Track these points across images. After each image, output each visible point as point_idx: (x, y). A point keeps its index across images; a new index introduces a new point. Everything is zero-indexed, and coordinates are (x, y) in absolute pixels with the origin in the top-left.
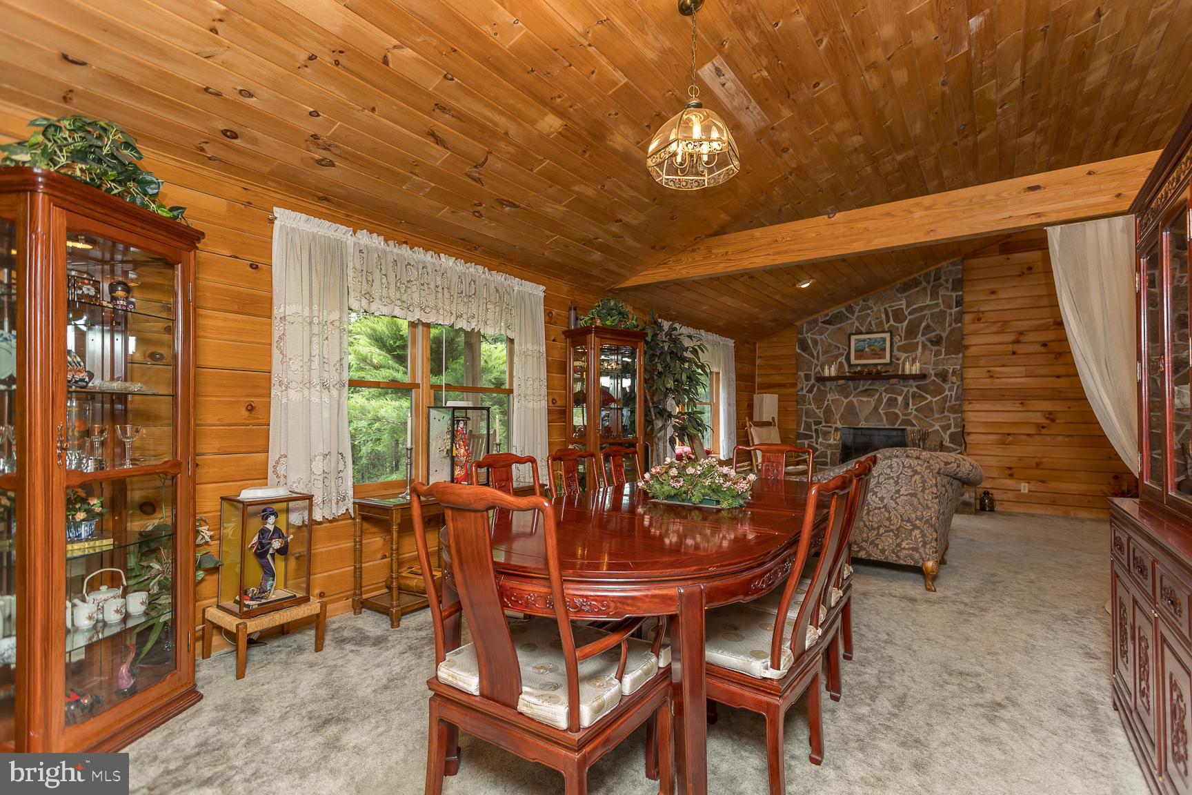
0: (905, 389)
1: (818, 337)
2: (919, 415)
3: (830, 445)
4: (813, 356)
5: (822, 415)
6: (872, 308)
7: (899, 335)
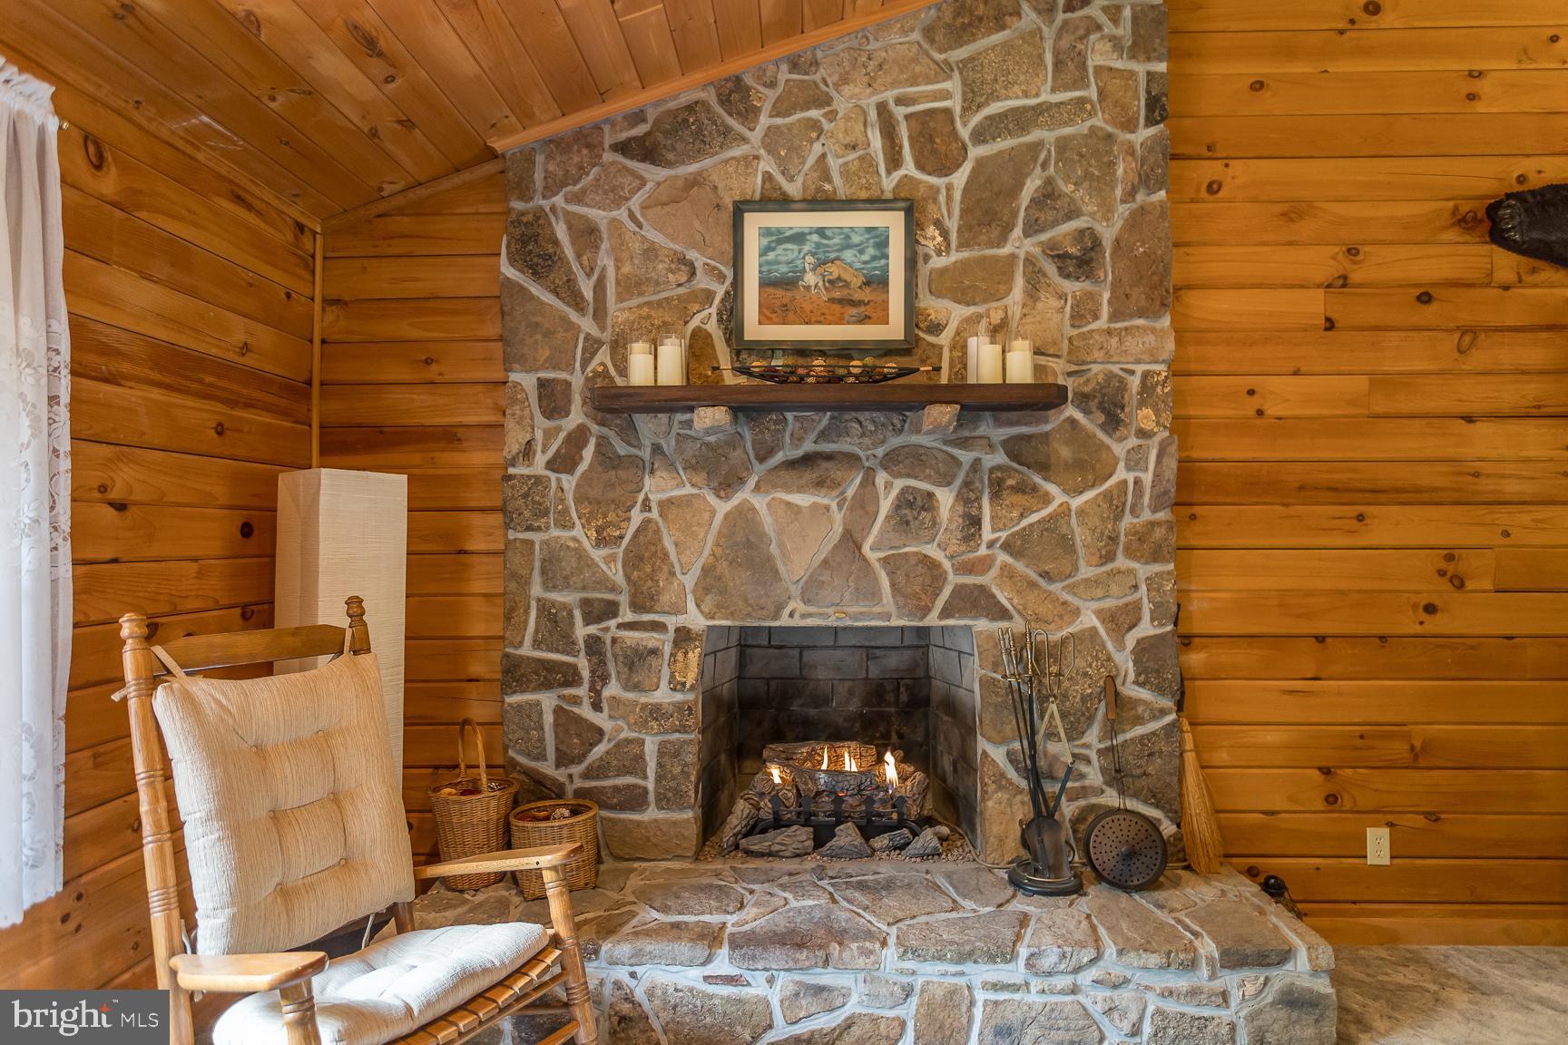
0: (965, 457)
1: (598, 215)
2: (1020, 566)
3: (656, 712)
4: (577, 301)
5: (617, 574)
6: (827, 101)
7: (938, 224)
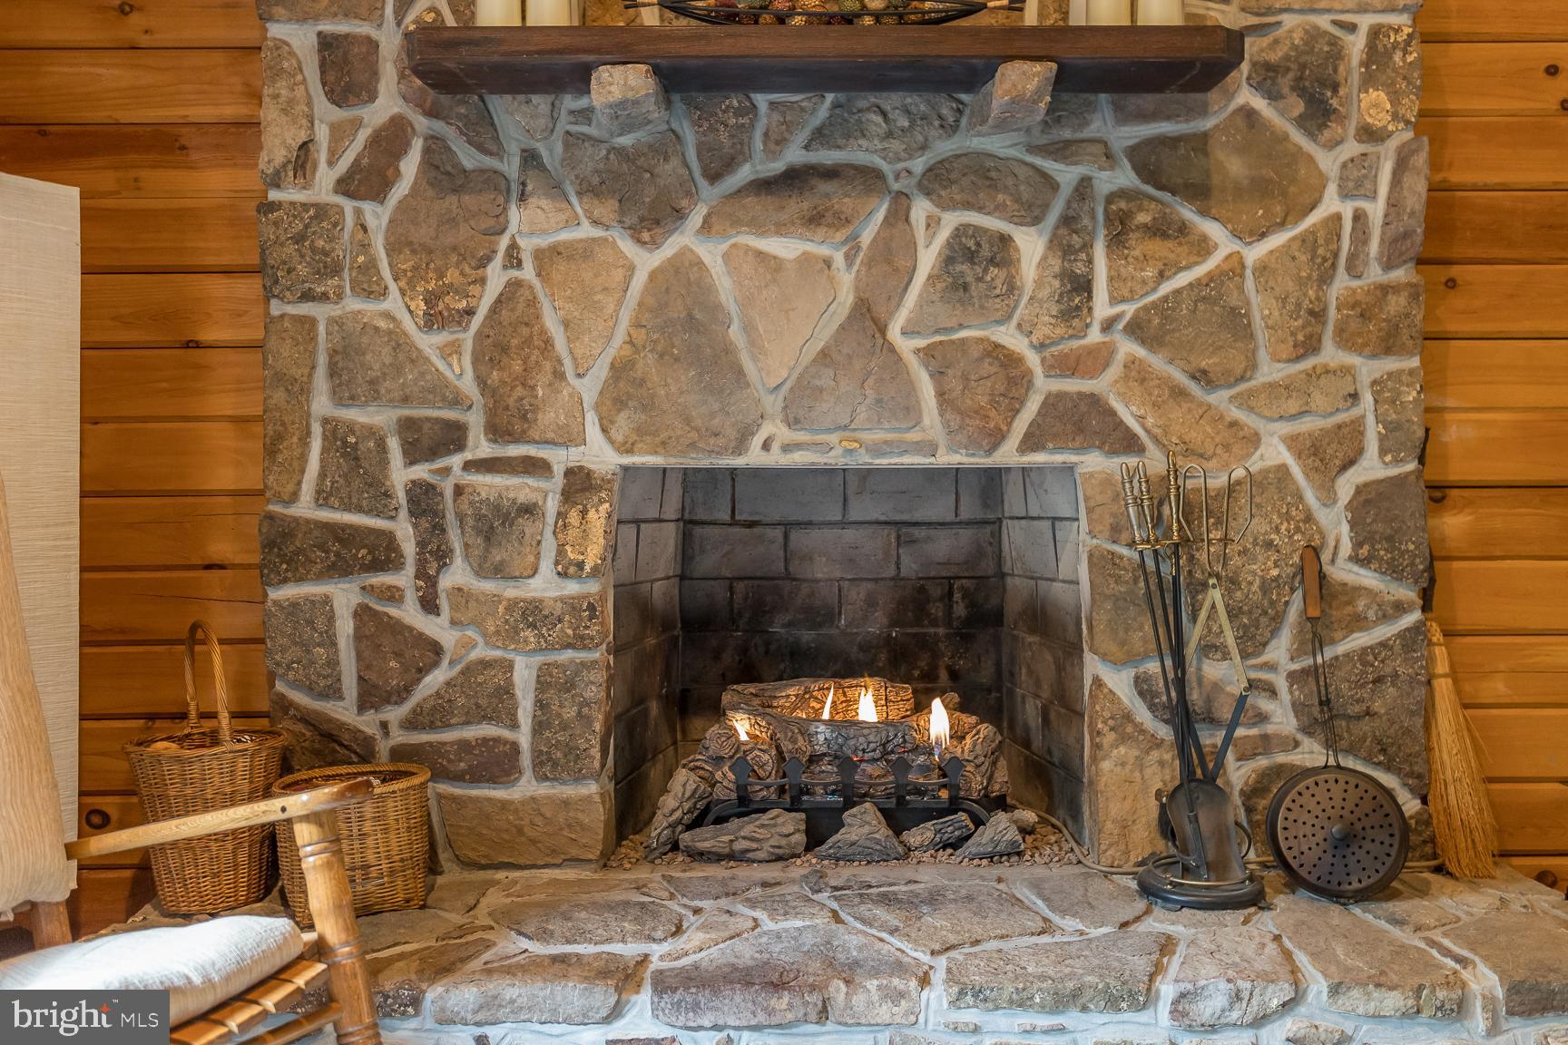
0: (1066, 175)
5: (462, 375)
